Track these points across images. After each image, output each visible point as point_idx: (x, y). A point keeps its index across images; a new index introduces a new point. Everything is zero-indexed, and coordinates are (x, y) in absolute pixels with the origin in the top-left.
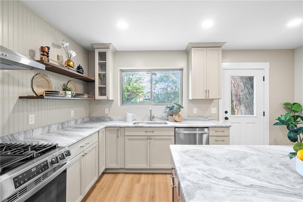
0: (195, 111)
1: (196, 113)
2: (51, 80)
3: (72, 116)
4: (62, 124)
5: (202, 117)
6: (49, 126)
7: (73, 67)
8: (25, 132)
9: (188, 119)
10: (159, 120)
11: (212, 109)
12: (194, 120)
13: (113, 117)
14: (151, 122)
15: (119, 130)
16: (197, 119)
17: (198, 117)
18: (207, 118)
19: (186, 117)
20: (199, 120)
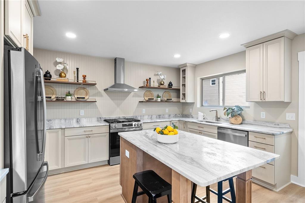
0: (263, 115)
1: (264, 117)
2: (153, 93)
3: (167, 112)
4: (159, 116)
5: (272, 123)
6: (152, 116)
7: (163, 85)
8: (141, 116)
9: (253, 123)
10: (225, 121)
11: (287, 114)
12: (261, 125)
13: (193, 116)
14: (217, 122)
15: (185, 123)
16: (263, 125)
17: (265, 123)
18: (278, 125)
19: (251, 121)
20: (267, 126)
